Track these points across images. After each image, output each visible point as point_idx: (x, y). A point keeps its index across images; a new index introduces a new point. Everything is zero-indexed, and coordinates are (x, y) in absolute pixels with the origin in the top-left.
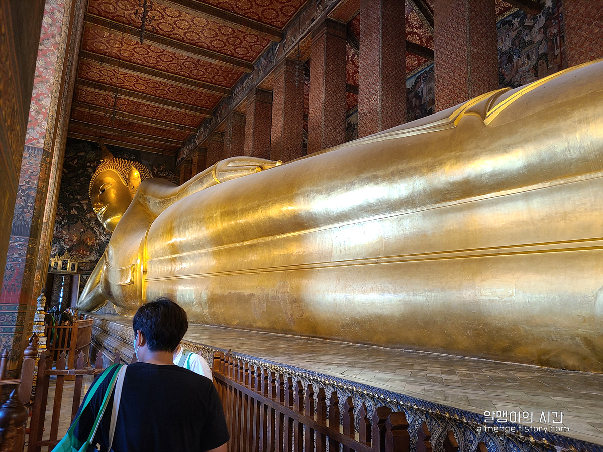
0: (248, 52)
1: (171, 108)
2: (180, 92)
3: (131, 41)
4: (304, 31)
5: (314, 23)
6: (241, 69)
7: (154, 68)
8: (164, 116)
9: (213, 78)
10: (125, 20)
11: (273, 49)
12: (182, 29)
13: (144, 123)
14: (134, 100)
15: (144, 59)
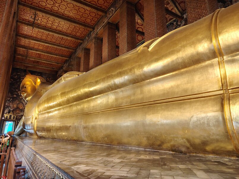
0: (81, 35)
1: (53, 56)
2: (56, 49)
3: (36, 30)
4: (101, 27)
5: (104, 24)
6: (79, 41)
7: (45, 40)
8: (51, 59)
9: (69, 44)
10: (33, 22)
11: (90, 33)
12: (55, 26)
13: (43, 61)
14: (38, 52)
15: (41, 37)
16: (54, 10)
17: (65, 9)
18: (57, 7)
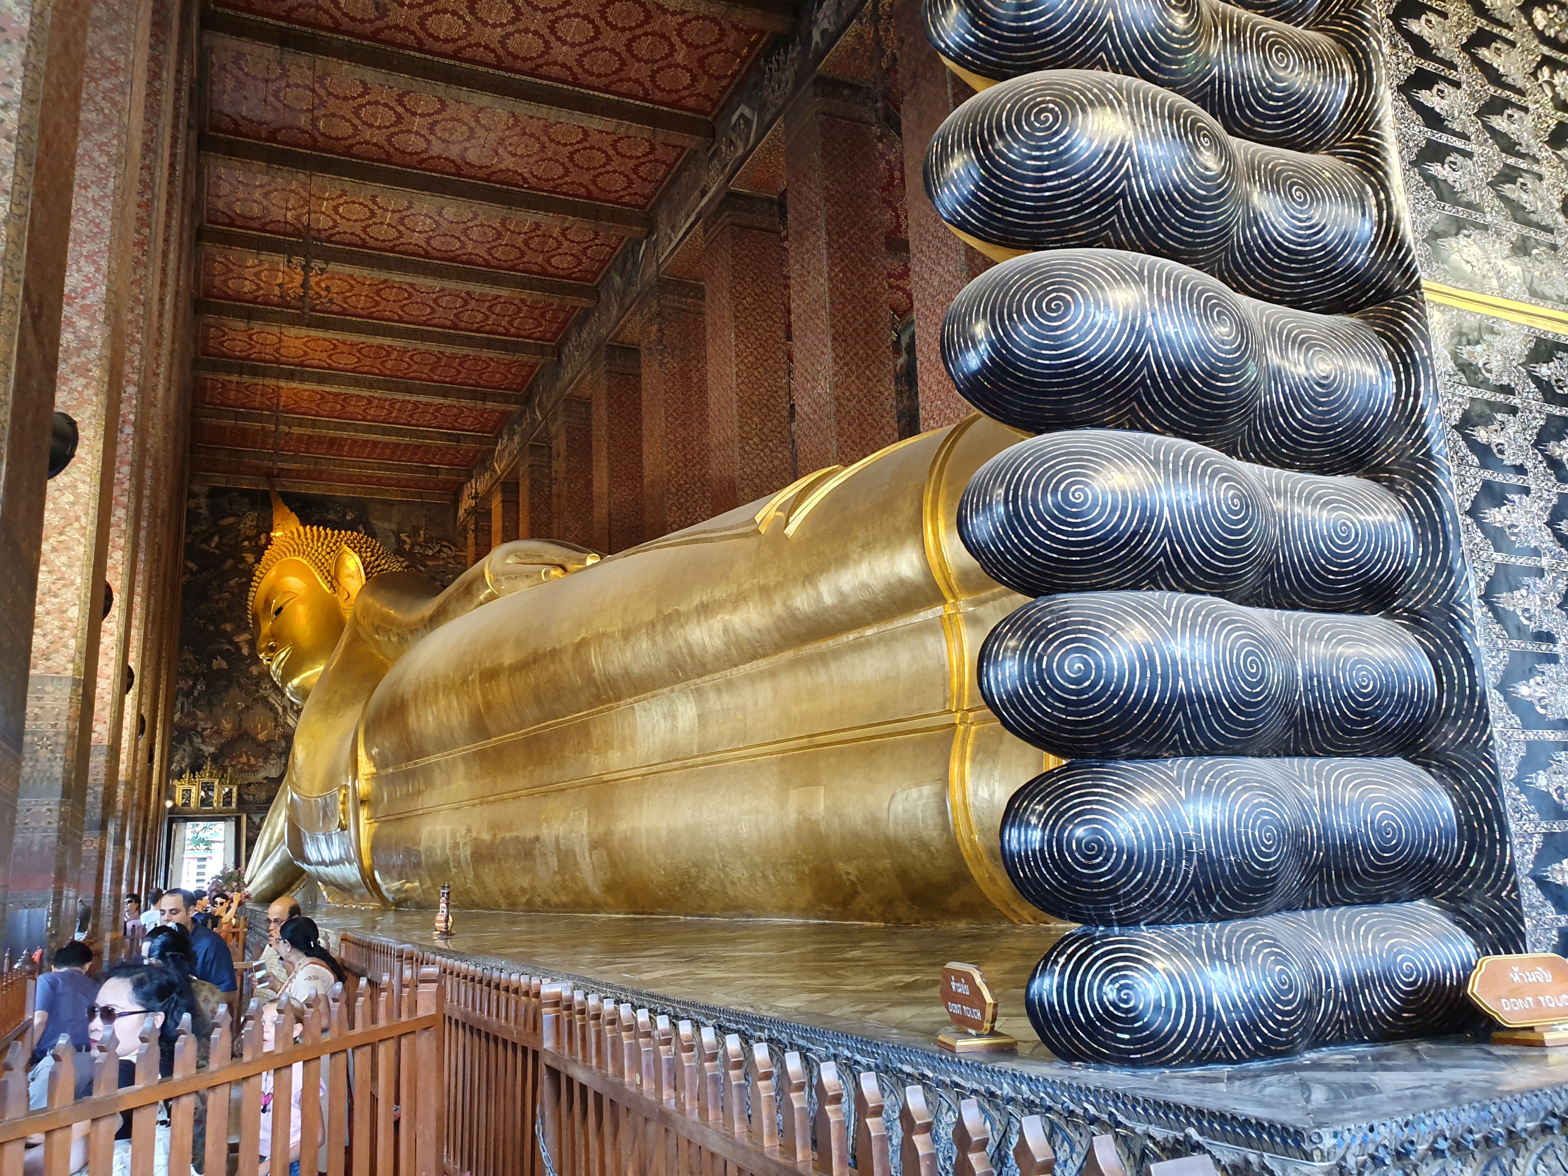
0: (580, 262)
1: (423, 398)
2: (440, 360)
4: (688, 216)
5: (706, 200)
6: (570, 301)
7: (370, 316)
8: (411, 416)
9: (511, 323)
10: (289, 229)
11: (635, 254)
12: (420, 232)
13: (366, 436)
14: (334, 389)
15: (345, 299)
16: (403, 152)
17: (468, 139)
18: (417, 133)
